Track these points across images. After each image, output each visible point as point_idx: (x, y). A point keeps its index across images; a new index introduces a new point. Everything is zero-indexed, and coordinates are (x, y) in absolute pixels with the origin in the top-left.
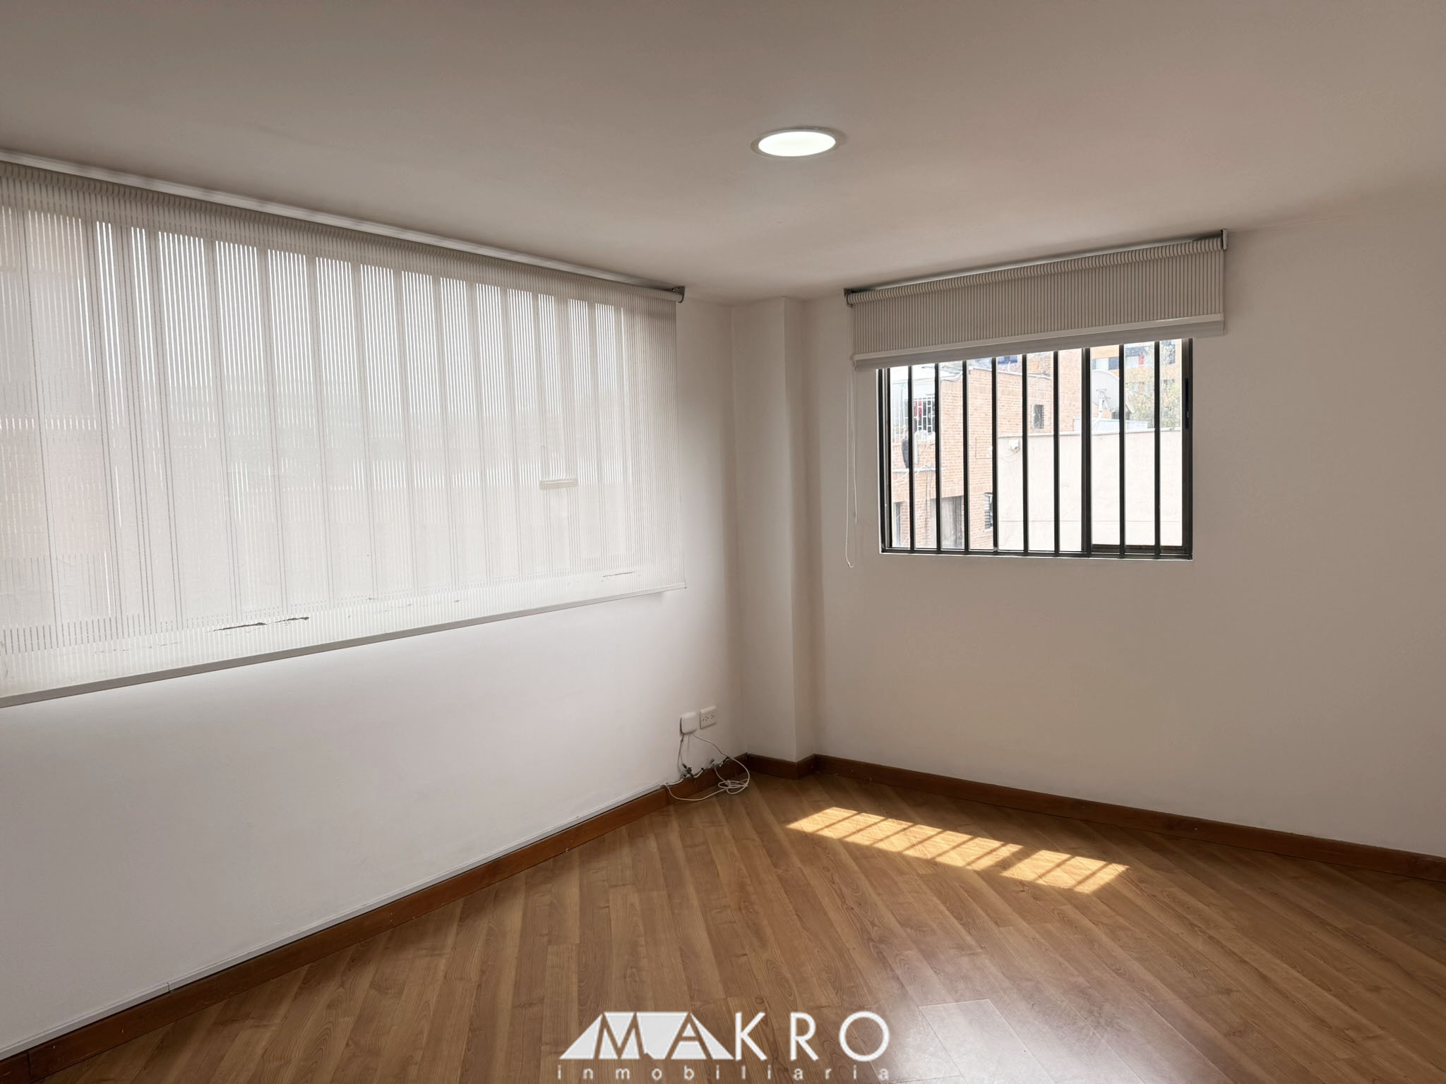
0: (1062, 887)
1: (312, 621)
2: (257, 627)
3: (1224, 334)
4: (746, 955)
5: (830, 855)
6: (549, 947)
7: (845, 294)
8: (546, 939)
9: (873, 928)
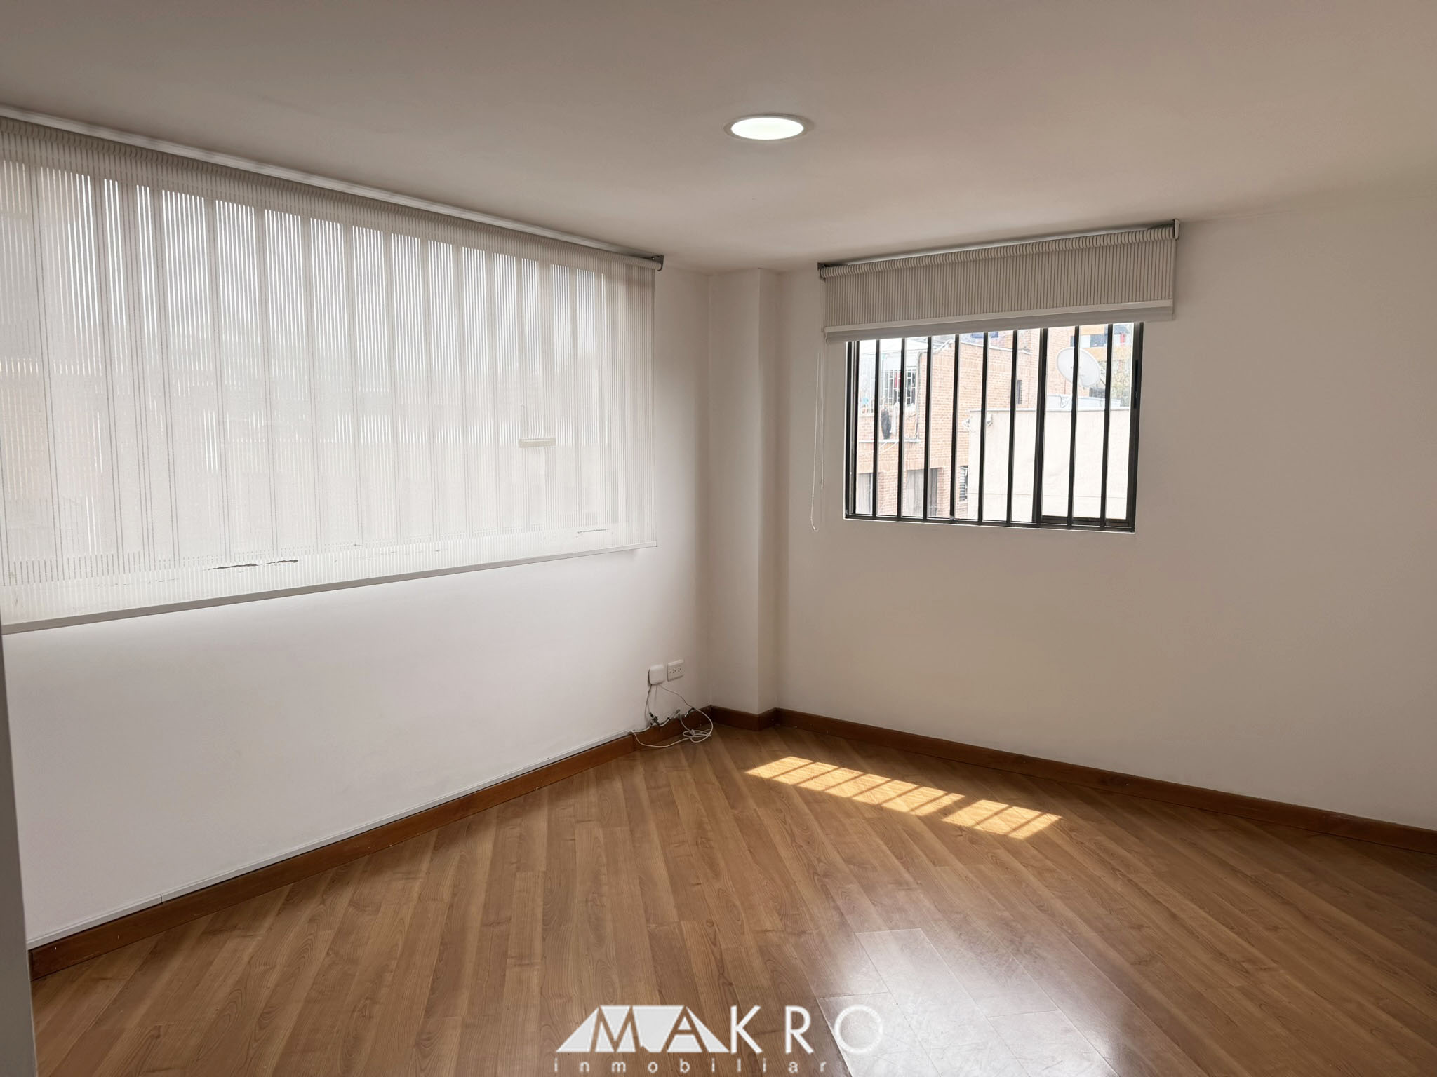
0: (998, 833)
1: (300, 564)
2: (249, 567)
3: (1173, 319)
4: (700, 884)
5: (784, 799)
6: (518, 875)
7: (818, 268)
8: (515, 866)
9: (819, 863)
